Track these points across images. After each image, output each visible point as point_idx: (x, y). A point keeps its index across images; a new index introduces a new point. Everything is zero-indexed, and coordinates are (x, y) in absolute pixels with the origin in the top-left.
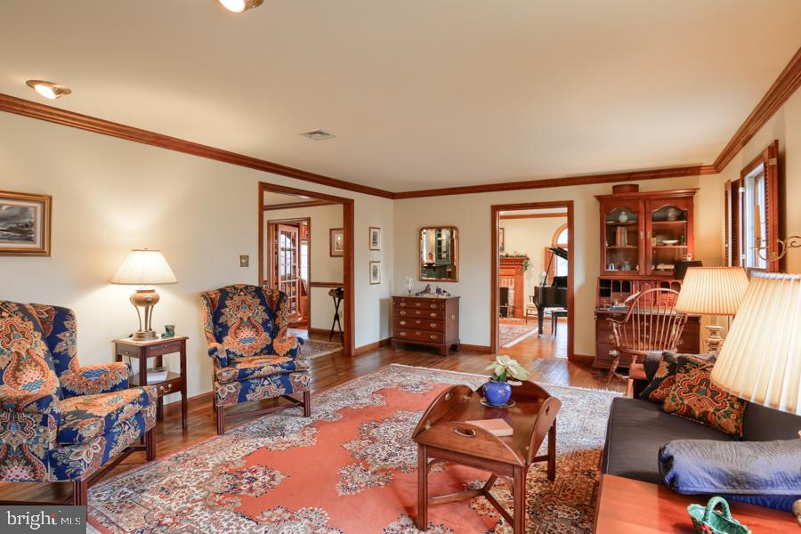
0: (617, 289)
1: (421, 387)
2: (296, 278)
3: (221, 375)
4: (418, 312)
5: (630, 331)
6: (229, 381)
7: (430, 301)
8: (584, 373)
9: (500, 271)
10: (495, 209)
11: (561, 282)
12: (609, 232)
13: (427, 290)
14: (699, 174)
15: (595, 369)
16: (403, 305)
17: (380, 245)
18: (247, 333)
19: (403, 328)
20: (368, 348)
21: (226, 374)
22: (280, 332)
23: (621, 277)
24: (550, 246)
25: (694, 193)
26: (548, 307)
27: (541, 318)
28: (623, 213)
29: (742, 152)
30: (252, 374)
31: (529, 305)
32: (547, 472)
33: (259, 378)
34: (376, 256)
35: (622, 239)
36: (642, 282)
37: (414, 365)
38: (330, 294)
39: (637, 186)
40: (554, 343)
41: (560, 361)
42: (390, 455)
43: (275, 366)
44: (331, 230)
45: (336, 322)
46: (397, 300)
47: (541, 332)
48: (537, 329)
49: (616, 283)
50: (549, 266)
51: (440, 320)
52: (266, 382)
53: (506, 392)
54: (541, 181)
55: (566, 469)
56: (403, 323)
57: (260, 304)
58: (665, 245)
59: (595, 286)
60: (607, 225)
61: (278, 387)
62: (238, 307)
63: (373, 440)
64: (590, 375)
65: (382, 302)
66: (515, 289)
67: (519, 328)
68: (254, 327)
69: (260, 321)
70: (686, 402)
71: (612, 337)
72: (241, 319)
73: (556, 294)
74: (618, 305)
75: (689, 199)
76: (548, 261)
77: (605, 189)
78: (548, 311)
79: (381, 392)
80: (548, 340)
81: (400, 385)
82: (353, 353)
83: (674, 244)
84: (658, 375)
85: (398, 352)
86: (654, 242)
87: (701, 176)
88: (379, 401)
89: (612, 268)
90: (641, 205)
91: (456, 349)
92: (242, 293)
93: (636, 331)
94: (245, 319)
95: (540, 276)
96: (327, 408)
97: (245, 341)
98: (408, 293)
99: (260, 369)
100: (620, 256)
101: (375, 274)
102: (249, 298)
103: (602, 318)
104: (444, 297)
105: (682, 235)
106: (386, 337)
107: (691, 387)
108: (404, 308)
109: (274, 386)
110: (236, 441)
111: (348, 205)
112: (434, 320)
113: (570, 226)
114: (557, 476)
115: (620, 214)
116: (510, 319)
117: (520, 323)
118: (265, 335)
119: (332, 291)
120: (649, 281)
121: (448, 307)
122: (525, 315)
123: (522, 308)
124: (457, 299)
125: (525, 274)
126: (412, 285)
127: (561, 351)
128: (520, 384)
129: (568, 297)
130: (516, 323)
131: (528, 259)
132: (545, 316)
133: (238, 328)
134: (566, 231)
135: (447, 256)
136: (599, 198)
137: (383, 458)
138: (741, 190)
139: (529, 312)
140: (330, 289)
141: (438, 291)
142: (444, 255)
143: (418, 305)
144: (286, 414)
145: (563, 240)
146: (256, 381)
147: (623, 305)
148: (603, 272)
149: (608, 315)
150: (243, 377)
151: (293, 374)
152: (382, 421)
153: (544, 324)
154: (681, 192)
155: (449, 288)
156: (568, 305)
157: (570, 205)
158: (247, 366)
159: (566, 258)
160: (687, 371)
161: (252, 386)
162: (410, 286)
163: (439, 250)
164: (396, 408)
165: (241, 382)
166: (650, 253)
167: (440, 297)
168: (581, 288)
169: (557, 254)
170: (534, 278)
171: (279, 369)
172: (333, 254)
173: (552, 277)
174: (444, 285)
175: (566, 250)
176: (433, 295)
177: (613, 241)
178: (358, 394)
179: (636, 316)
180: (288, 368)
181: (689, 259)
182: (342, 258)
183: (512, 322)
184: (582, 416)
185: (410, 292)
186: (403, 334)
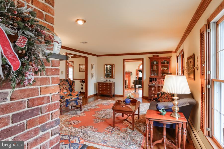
0: (153, 80)
1: (107, 104)
2: (68, 78)
3: (62, 100)
4: (104, 86)
5: (156, 90)
6: (64, 102)
7: (108, 83)
8: (146, 100)
9: (125, 76)
10: (124, 60)
11: (140, 79)
12: (152, 66)
13: (107, 81)
14: (172, 53)
15: (148, 99)
16: (100, 84)
17: (94, 69)
18: (65, 91)
19: (100, 90)
20: (91, 96)
21: (63, 100)
22: (73, 91)
23: (154, 77)
24: (137, 69)
25: (171, 57)
26: (137, 85)
27: (135, 88)
28: (155, 62)
29: (179, 49)
30: (69, 100)
31: (132, 85)
32: (138, 118)
33: (70, 101)
34: (93, 72)
35: (155, 68)
36: (159, 78)
37: (104, 100)
38: (80, 82)
39: (158, 55)
40: (138, 95)
41: (140, 98)
42: (104, 117)
43: (74, 98)
44: (80, 64)
45: (82, 89)
46: (99, 83)
47: (135, 92)
48: (134, 91)
49: (153, 78)
50: (137, 74)
51: (110, 88)
52: (72, 102)
53: (129, 101)
54: (136, 53)
55: (142, 117)
56: (100, 89)
57: (68, 84)
58: (164, 69)
59: (148, 80)
60: (151, 65)
61: (75, 103)
62: (63, 84)
63: (99, 114)
64: (147, 101)
65: (95, 84)
66: (128, 81)
67: (129, 91)
68: (67, 89)
69: (68, 88)
70: (164, 100)
71: (152, 91)
72: (64, 87)
73: (139, 82)
74: (154, 84)
75: (169, 59)
76: (137, 73)
77: (151, 56)
78: (137, 86)
79: (97, 105)
80: (137, 94)
81: (102, 104)
82: (87, 97)
83: (166, 69)
84: (159, 96)
85: (99, 97)
86: (162, 69)
87: (172, 54)
88: (97, 107)
89: (153, 75)
90: (159, 60)
91: (114, 96)
92: (63, 81)
93: (157, 90)
94: (64, 88)
95: (135, 77)
96: (86, 109)
97: (65, 93)
98: (101, 81)
99: (71, 99)
100: (155, 72)
101: (93, 76)
102: (65, 82)
103: (150, 87)
104: (111, 82)
105: (168, 67)
106: (95, 93)
107: (165, 97)
108: (101, 85)
109: (74, 103)
110: (66, 116)
111: (86, 58)
112: (109, 88)
113: (143, 64)
114: (140, 118)
115: (154, 62)
116: (127, 89)
117: (130, 90)
118: (69, 91)
119: (81, 81)
120: (161, 78)
121: (112, 85)
122: (131, 88)
123: (130, 86)
124: (114, 83)
125: (131, 77)
126: (103, 79)
127: (140, 96)
128: (132, 99)
129: (142, 82)
130: (129, 90)
131: (132, 73)
132: (136, 88)
133: (63, 90)
134: (142, 65)
135: (109, 72)
136: (150, 58)
137: (102, 117)
138: (179, 58)
139: (132, 87)
140: (80, 81)
141: (110, 81)
142: (108, 71)
143: (104, 84)
144: (76, 110)
145: (141, 67)
146: (70, 102)
147: (155, 84)
148: (150, 76)
149: (151, 86)
150: (67, 101)
151: (78, 100)
152: (100, 111)
153: (136, 90)
154: (168, 57)
155: (112, 80)
156: (142, 84)
157: (143, 59)
158: (68, 98)
159: (142, 72)
160: (164, 95)
161: (69, 103)
162: (102, 80)
163: (107, 70)
164: (102, 108)
165: (66, 102)
166: (161, 71)
167: (110, 82)
168: (145, 80)
169: (139, 71)
170: (133, 78)
171: (75, 99)
172: (80, 71)
173: (138, 77)
174: (111, 79)
175: (142, 70)
176: (108, 82)
177: (153, 68)
178: (92, 106)
179: (157, 86)
180: (77, 99)
181: (169, 73)
182: (85, 72)
183: (127, 90)
184: (145, 108)
185: (102, 81)
186: (100, 92)
